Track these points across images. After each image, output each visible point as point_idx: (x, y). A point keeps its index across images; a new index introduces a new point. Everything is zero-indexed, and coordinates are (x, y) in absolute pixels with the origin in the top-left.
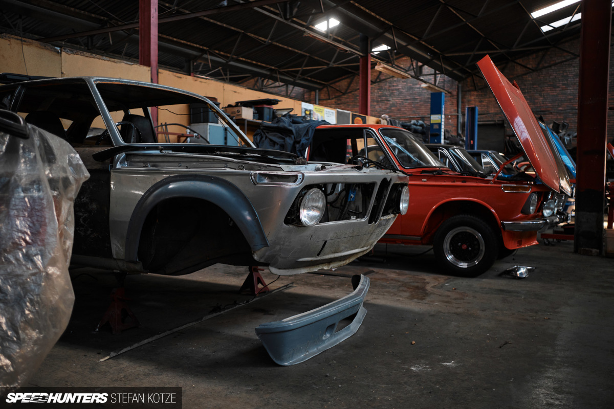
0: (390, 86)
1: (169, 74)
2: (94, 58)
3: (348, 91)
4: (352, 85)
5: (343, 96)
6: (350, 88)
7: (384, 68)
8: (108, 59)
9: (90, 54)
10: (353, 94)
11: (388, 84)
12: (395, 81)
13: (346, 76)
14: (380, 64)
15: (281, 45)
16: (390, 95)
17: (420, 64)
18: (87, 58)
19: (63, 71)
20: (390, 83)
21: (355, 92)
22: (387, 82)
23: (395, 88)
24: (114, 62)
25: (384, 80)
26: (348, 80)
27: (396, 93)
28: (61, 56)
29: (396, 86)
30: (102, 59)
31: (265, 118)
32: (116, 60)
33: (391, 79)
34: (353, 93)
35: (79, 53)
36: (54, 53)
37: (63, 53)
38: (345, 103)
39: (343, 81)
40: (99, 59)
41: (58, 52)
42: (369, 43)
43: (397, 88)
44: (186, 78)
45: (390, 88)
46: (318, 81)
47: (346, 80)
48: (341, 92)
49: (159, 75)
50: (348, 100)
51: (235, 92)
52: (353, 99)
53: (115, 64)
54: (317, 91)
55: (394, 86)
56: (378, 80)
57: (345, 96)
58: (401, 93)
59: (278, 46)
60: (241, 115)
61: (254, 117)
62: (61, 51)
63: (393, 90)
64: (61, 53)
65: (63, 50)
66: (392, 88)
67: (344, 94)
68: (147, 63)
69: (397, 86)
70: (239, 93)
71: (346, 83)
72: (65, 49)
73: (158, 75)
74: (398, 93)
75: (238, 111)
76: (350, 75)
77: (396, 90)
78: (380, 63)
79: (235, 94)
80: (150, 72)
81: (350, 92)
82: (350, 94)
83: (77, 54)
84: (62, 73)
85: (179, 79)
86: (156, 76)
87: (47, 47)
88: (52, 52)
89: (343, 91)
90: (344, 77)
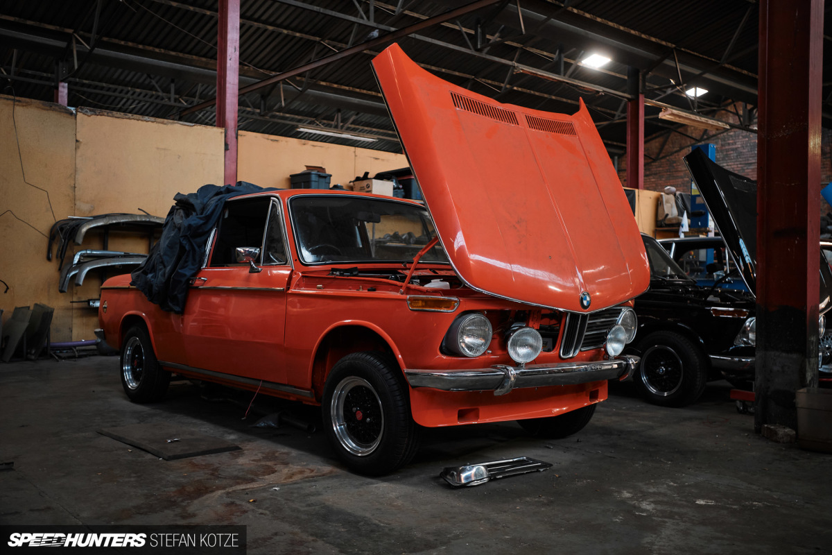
0: (722, 145)
1: (256, 137)
2: (129, 118)
3: (661, 156)
4: (666, 147)
5: (655, 164)
6: (664, 151)
7: (672, 114)
8: (153, 119)
9: (122, 114)
10: (668, 160)
11: (720, 142)
12: (731, 136)
13: (658, 134)
14: (666, 110)
15: (537, 94)
16: (723, 159)
17: (749, 107)
18: (117, 120)
19: (78, 139)
20: (724, 140)
21: (671, 157)
22: (718, 138)
23: (731, 147)
24: (163, 123)
25: (714, 136)
26: (661, 140)
27: (733, 154)
28: (76, 118)
29: (732, 144)
30: (142, 121)
31: (413, 194)
32: (166, 121)
33: (725, 134)
34: (668, 158)
35: (106, 114)
36: (65, 115)
37: (80, 115)
38: (656, 174)
39: (654, 141)
40: (138, 120)
41: (71, 114)
42: (641, 78)
43: (734, 147)
44: (286, 142)
45: (724, 148)
46: (615, 143)
47: (657, 140)
48: (651, 158)
49: (239, 137)
50: (661, 169)
51: (377, 159)
52: (667, 168)
53: (165, 126)
54: (616, 158)
55: (729, 144)
56: (705, 137)
57: (657, 164)
58: (740, 154)
59: (534, 95)
60: (370, 191)
61: (395, 194)
62: (77, 111)
63: (727, 150)
64: (76, 115)
65: (79, 110)
66: (727, 147)
67: (654, 160)
68: (221, 122)
69: (735, 143)
70: (383, 160)
71: (657, 144)
72: (82, 109)
73: (237, 138)
74: (735, 155)
75: (368, 186)
76: (663, 132)
77: (733, 150)
78: (666, 107)
79: (377, 161)
80: (223, 134)
81: (663, 157)
82: (663, 160)
83: (101, 115)
84: (77, 141)
85: (275, 143)
86: (235, 140)
87: (53, 107)
88: (62, 114)
89: (653, 157)
90: (654, 136)
